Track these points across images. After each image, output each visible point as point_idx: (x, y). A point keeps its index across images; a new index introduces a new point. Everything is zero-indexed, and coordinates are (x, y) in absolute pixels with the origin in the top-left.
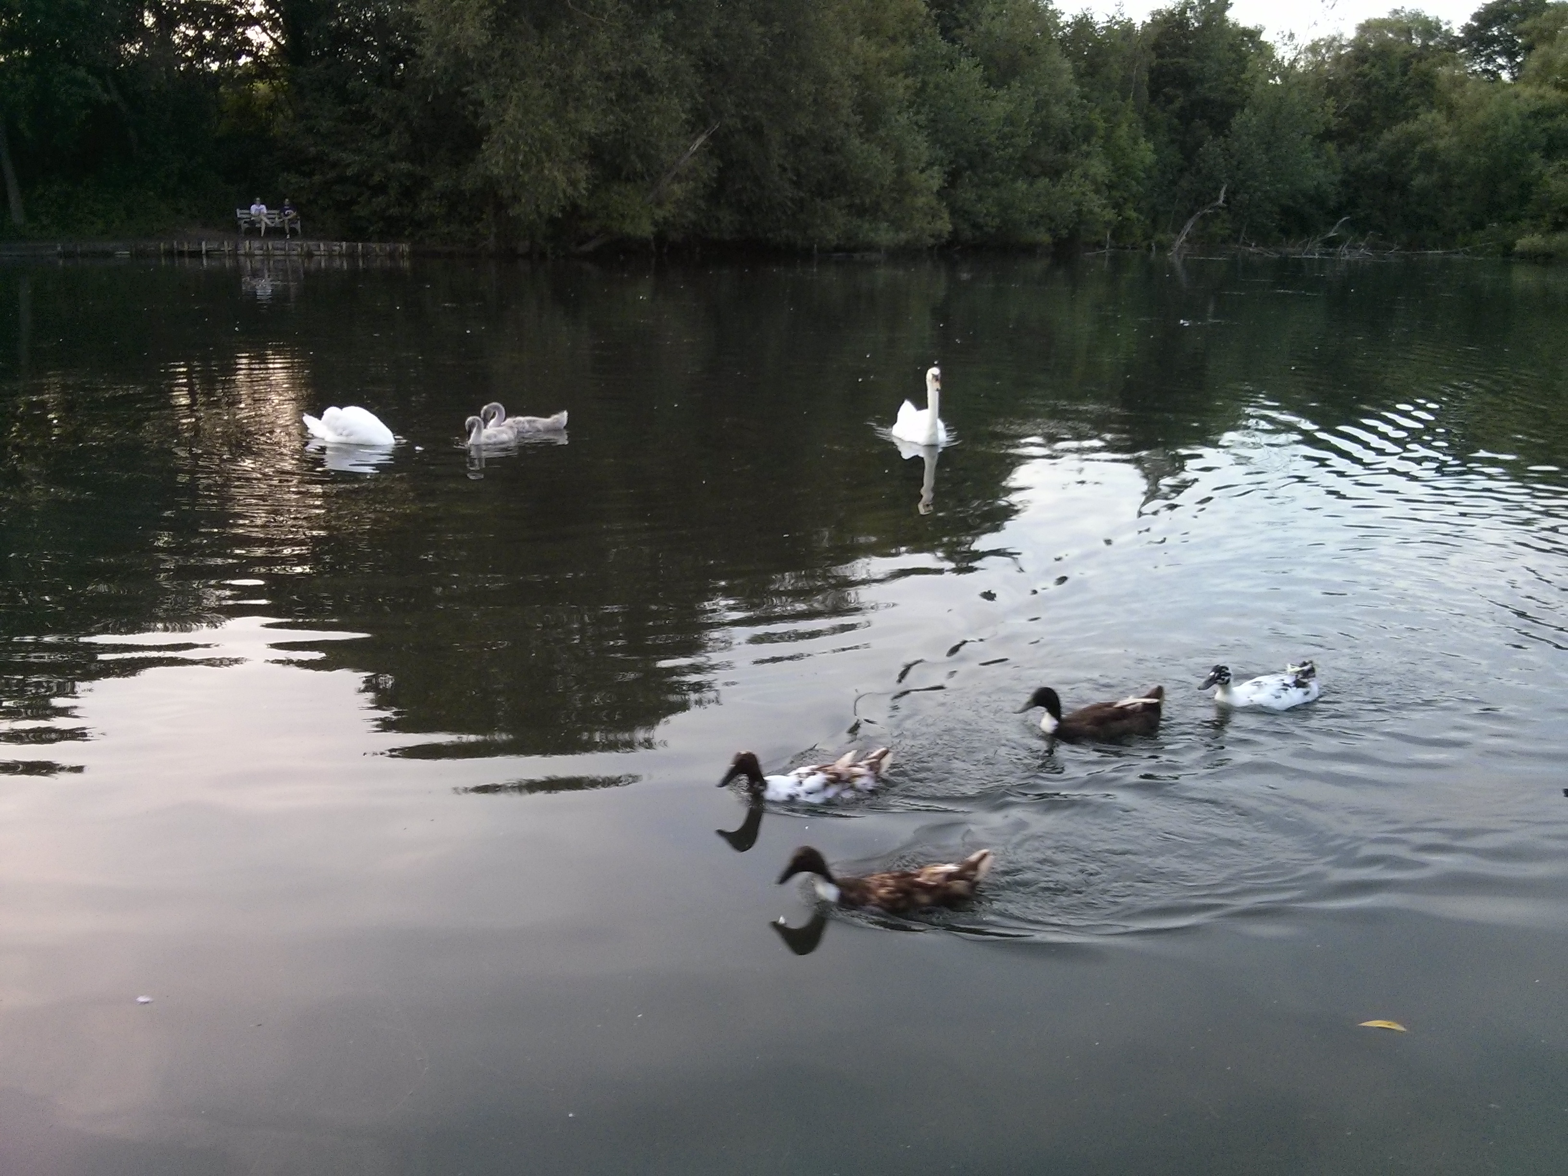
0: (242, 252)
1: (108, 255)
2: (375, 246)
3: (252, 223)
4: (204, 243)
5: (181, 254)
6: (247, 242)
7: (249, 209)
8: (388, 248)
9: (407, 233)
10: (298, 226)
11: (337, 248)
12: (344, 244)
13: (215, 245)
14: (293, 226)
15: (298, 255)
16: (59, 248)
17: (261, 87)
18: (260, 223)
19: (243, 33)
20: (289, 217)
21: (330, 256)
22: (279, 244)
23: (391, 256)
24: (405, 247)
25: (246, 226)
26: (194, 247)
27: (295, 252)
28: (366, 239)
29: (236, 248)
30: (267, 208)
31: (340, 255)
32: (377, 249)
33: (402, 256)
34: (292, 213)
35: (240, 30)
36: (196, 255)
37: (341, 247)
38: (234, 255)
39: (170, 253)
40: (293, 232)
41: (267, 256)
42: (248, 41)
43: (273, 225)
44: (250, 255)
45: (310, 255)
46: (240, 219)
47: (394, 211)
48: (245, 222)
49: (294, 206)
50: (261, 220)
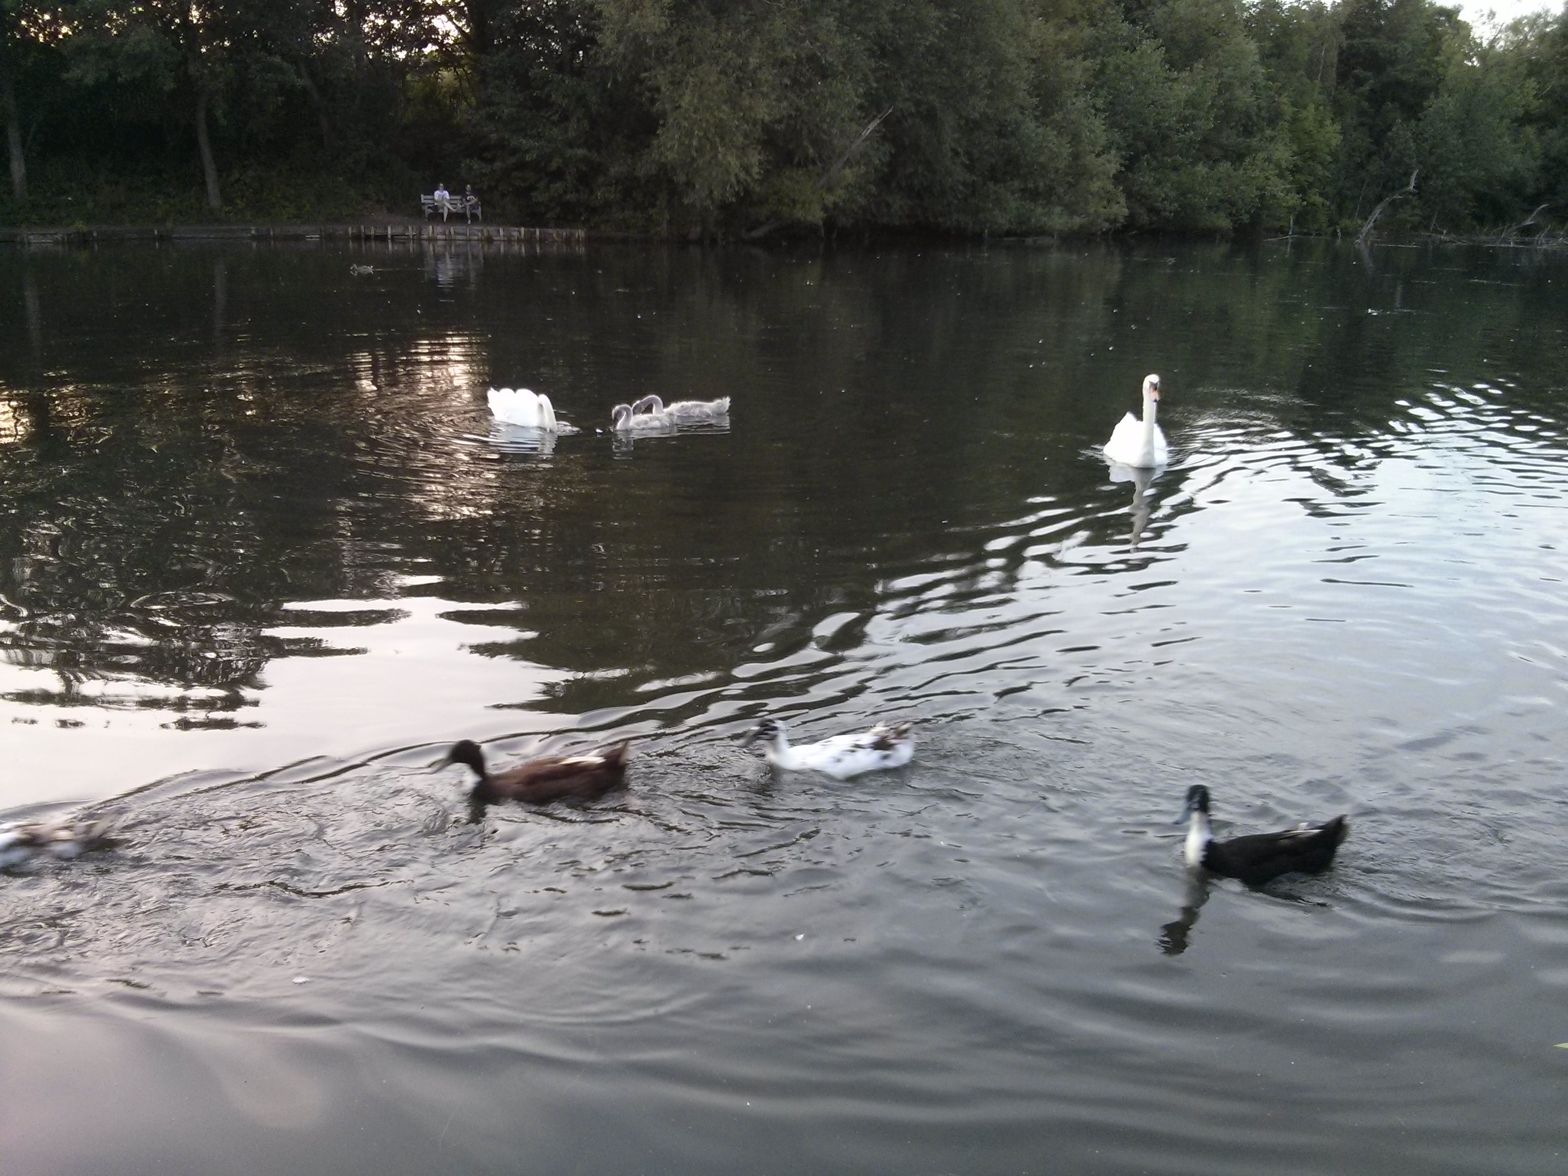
0: (425, 237)
1: (299, 238)
2: (553, 232)
3: (436, 208)
4: (389, 229)
5: (368, 238)
6: (431, 227)
7: (433, 194)
8: (564, 233)
9: (582, 218)
10: (479, 212)
11: (515, 234)
12: (523, 229)
13: (399, 230)
14: (473, 211)
15: (478, 240)
16: (253, 232)
17: (446, 75)
18: (443, 208)
19: (429, 22)
20: (470, 203)
21: (509, 241)
22: (460, 228)
23: (568, 241)
24: (580, 233)
25: (430, 211)
26: (380, 232)
27: (476, 238)
28: (546, 226)
29: (420, 234)
30: (450, 194)
31: (519, 241)
32: (555, 235)
33: (578, 241)
34: (473, 199)
35: (426, 19)
36: (383, 238)
37: (520, 232)
38: (418, 239)
39: (357, 238)
40: (474, 217)
41: (449, 241)
42: (434, 30)
44: (432, 240)
45: (489, 240)
46: (424, 204)
47: (570, 197)
48: (429, 208)
49: (474, 192)
50: (444, 205)
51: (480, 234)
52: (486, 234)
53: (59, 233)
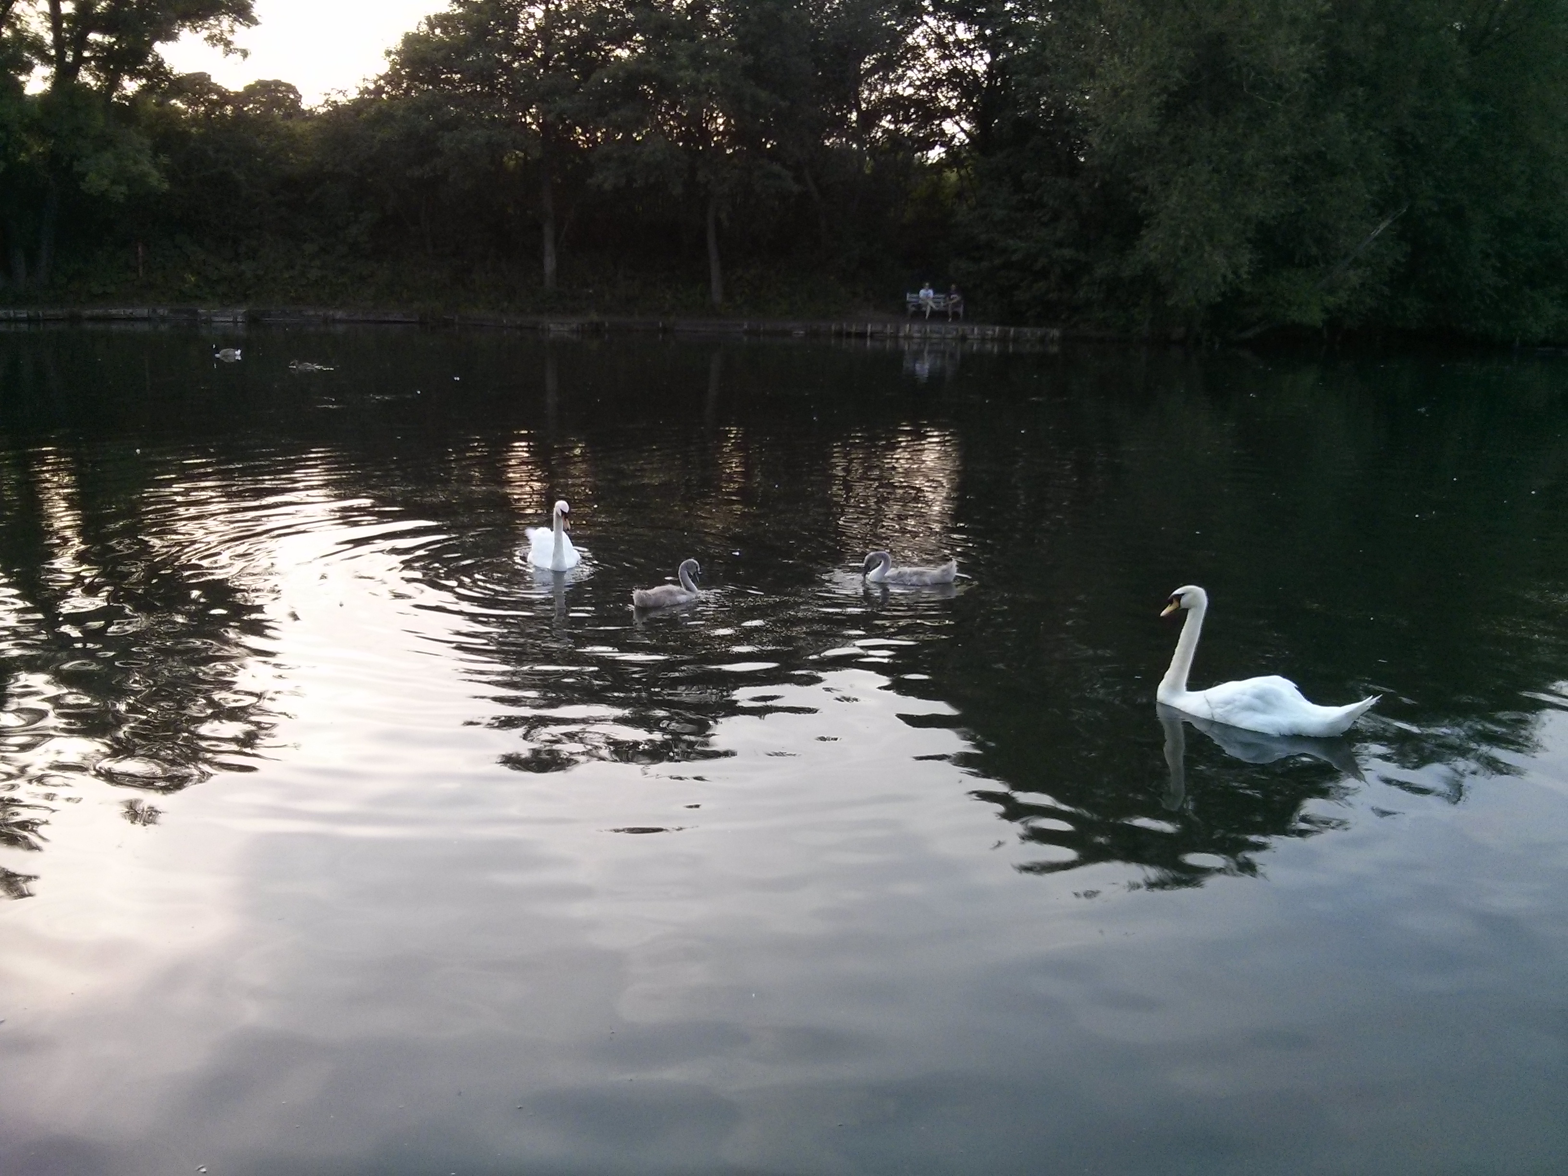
0: (902, 334)
1: (787, 333)
2: (1027, 331)
3: (919, 306)
4: (869, 327)
5: (849, 335)
6: (912, 325)
7: (918, 293)
8: (1039, 332)
10: (960, 310)
11: (990, 332)
12: (997, 329)
13: (879, 328)
14: (955, 310)
15: (953, 338)
16: (746, 327)
17: (952, 176)
18: (926, 306)
19: (940, 124)
20: (953, 301)
21: (983, 340)
23: (1042, 340)
24: (1055, 333)
26: (860, 329)
29: (898, 331)
30: (934, 293)
31: (993, 339)
32: (1029, 334)
33: (1052, 341)
34: (956, 297)
35: (937, 122)
36: (862, 335)
37: (994, 332)
38: (895, 337)
39: (839, 334)
40: (956, 315)
41: (925, 339)
42: (943, 133)
44: (909, 337)
45: (964, 338)
46: (909, 302)
47: (1053, 296)
49: (959, 290)
50: (928, 303)
51: (955, 333)
52: (960, 333)
53: (575, 322)
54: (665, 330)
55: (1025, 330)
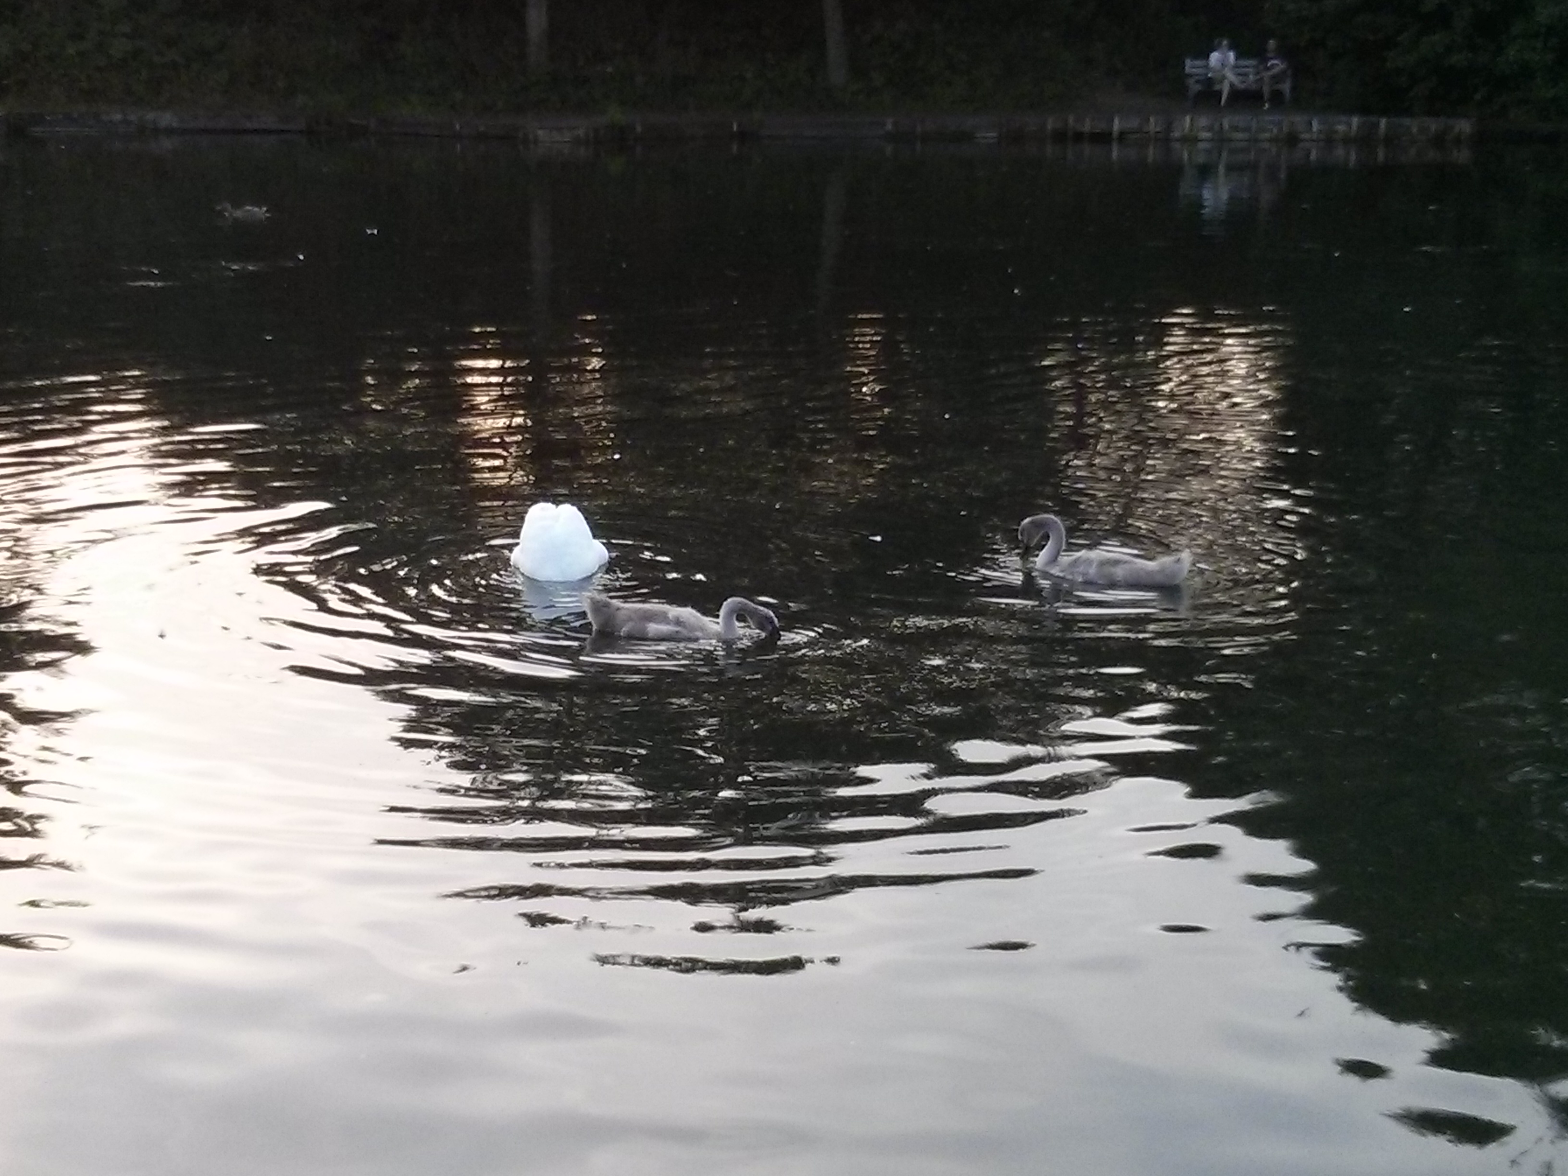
0: (1177, 134)
1: (964, 137)
2: (1413, 125)
4: (1116, 122)
5: (1079, 137)
6: (1188, 119)
7: (1208, 57)
8: (1434, 125)
10: (1286, 87)
11: (1341, 128)
12: (1355, 121)
13: (1133, 123)
15: (1270, 140)
16: (889, 127)
20: (1270, 73)
21: (1329, 141)
22: (1241, 119)
23: (1439, 141)
24: (1464, 126)
25: (1198, 88)
26: (1101, 127)
27: (1267, 135)
29: (1169, 128)
30: (1237, 58)
31: (1347, 141)
32: (1415, 130)
33: (1458, 141)
34: (1277, 65)
36: (1102, 138)
37: (1349, 125)
38: (1164, 140)
40: (1277, 98)
41: (1221, 140)
43: (1242, 86)
44: (1190, 140)
45: (1292, 140)
46: (1190, 76)
48: (1197, 82)
50: (1224, 77)
51: (1275, 131)
52: (1285, 129)
53: (582, 127)
54: (743, 136)
55: (1407, 121)
